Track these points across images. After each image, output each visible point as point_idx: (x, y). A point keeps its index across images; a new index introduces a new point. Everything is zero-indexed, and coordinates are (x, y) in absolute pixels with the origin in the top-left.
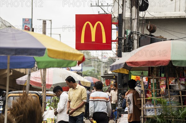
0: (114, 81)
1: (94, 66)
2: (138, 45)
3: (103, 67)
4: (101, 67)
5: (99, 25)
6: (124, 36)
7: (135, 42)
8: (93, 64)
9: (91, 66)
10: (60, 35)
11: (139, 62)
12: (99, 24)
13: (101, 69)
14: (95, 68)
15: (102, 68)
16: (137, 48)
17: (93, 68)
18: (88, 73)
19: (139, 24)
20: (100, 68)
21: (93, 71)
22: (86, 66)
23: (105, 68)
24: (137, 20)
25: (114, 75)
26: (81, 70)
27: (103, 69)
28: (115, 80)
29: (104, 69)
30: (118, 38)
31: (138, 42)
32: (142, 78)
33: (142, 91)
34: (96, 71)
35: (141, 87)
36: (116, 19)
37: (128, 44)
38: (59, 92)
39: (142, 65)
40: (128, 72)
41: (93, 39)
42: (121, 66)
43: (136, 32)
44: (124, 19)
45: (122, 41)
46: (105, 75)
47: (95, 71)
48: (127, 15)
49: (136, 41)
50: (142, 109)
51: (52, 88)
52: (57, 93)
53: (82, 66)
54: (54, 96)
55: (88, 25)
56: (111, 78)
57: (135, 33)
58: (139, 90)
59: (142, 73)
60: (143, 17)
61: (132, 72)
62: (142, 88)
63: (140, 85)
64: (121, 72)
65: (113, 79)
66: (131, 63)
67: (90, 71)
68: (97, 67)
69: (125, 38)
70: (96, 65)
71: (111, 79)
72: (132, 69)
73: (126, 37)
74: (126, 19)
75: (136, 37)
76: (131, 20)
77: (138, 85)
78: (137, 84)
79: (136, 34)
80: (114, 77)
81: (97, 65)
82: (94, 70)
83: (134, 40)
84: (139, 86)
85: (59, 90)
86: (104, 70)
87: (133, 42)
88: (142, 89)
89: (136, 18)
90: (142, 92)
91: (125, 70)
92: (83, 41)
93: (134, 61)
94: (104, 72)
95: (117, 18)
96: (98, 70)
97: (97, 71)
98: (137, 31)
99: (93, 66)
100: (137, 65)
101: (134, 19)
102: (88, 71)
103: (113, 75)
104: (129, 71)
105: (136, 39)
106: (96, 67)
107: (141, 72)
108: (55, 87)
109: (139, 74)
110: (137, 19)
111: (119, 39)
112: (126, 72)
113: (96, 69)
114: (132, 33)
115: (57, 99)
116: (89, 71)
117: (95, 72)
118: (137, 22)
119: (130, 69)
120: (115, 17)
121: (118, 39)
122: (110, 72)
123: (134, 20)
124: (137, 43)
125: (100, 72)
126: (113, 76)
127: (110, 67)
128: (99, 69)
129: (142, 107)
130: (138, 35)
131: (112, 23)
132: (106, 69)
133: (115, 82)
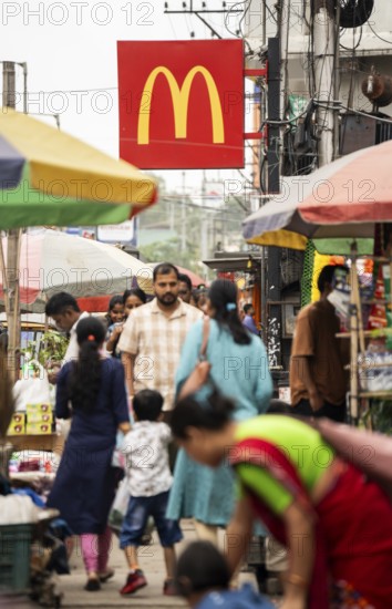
0: (248, 277)
1: (175, 227)
2: (337, 148)
3: (209, 232)
4: (199, 231)
5: (199, 78)
6: (285, 119)
7: (327, 140)
8: (171, 221)
9: (167, 227)
10: (56, 117)
11: (342, 207)
12: (199, 76)
13: (201, 237)
14: (180, 233)
15: (204, 235)
16: (333, 159)
17: (172, 234)
18: (155, 253)
19: (341, 74)
20: (197, 235)
21: (172, 245)
22: (150, 228)
23: (214, 234)
24: (332, 58)
25: (250, 256)
26: (134, 242)
27: (208, 238)
28: (251, 273)
29: (211, 236)
30: (268, 125)
31: (337, 137)
32: (354, 262)
33: (352, 308)
34: (184, 246)
35: (348, 293)
36: (257, 58)
37: (301, 146)
38: (70, 313)
39: (352, 218)
40: (303, 242)
41: (181, 131)
42: (280, 221)
43: (328, 102)
44: (284, 57)
45: (278, 135)
46: (217, 256)
47: (180, 246)
48: (296, 42)
49: (330, 135)
50: (353, 370)
51: (38, 301)
52: (60, 316)
53: (135, 227)
54: (46, 330)
55: (161, 78)
56: (239, 269)
57: (325, 105)
58: (344, 303)
59: (354, 246)
60: (354, 51)
61: (319, 243)
62: (355, 298)
63: (347, 288)
64: (282, 243)
65: (245, 270)
66: (315, 210)
67: (164, 243)
68: (188, 232)
69: (288, 127)
70: (184, 224)
71: (238, 273)
72: (317, 233)
73: (289, 124)
74: (290, 57)
75: (328, 120)
76: (312, 58)
77: (340, 286)
78: (337, 283)
79: (327, 109)
80: (249, 265)
81: (187, 225)
82: (175, 241)
83: (320, 132)
84: (343, 291)
85: (70, 308)
86: (212, 241)
87: (318, 140)
88: (353, 302)
89: (331, 51)
90: (354, 311)
91: (295, 235)
92: (143, 137)
93: (324, 204)
94: (211, 247)
95: (259, 54)
96: (191, 241)
97: (188, 245)
98: (331, 100)
99: (172, 229)
100: (336, 218)
101: (321, 56)
102: (155, 244)
103: (245, 256)
104: (309, 237)
105: (330, 126)
106: (184, 230)
107: (351, 240)
108: (50, 297)
109: (342, 251)
110: (334, 55)
111: (270, 130)
112: (296, 242)
113: (184, 237)
114: (314, 107)
115: (57, 339)
116: (158, 246)
117: (180, 249)
118: (334, 68)
119: (311, 232)
120: (251, 53)
121: (268, 130)
122: (232, 249)
123: (321, 61)
124: (333, 140)
125: (197, 247)
126: (247, 261)
127: (244, 225)
128: (195, 238)
129: (354, 363)
130: (335, 112)
131: (245, 73)
132: (219, 238)
133: (251, 282)
